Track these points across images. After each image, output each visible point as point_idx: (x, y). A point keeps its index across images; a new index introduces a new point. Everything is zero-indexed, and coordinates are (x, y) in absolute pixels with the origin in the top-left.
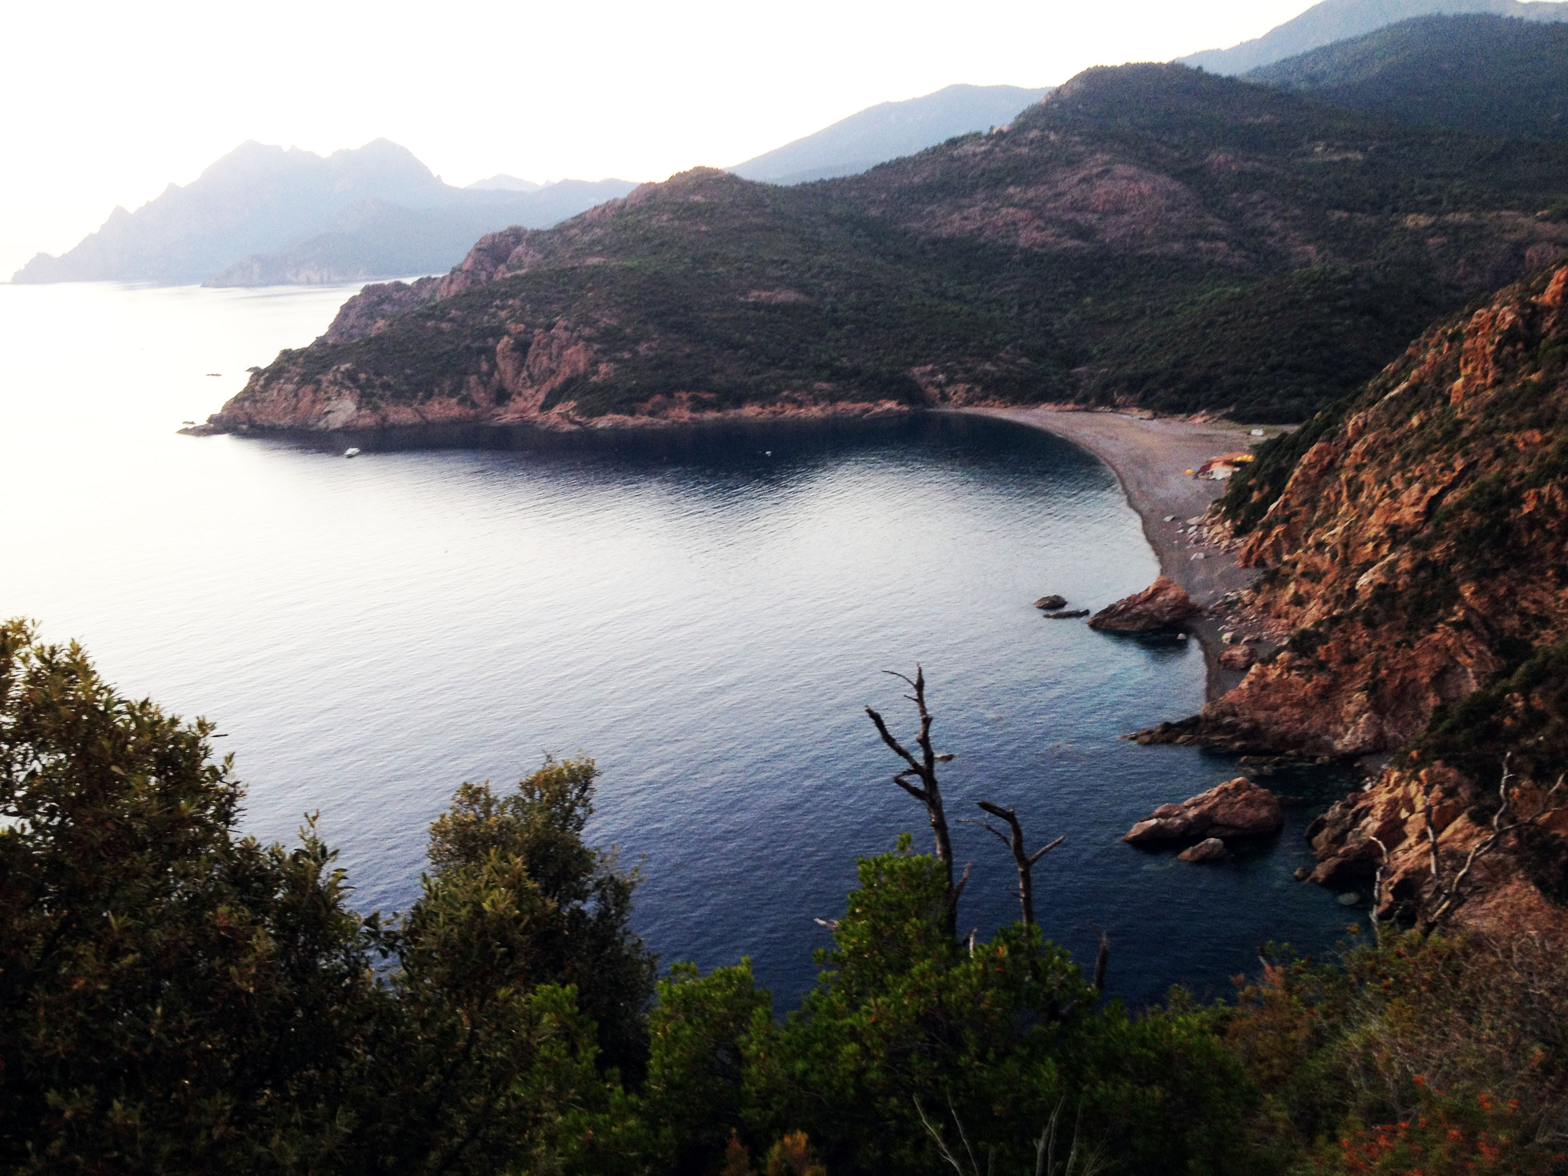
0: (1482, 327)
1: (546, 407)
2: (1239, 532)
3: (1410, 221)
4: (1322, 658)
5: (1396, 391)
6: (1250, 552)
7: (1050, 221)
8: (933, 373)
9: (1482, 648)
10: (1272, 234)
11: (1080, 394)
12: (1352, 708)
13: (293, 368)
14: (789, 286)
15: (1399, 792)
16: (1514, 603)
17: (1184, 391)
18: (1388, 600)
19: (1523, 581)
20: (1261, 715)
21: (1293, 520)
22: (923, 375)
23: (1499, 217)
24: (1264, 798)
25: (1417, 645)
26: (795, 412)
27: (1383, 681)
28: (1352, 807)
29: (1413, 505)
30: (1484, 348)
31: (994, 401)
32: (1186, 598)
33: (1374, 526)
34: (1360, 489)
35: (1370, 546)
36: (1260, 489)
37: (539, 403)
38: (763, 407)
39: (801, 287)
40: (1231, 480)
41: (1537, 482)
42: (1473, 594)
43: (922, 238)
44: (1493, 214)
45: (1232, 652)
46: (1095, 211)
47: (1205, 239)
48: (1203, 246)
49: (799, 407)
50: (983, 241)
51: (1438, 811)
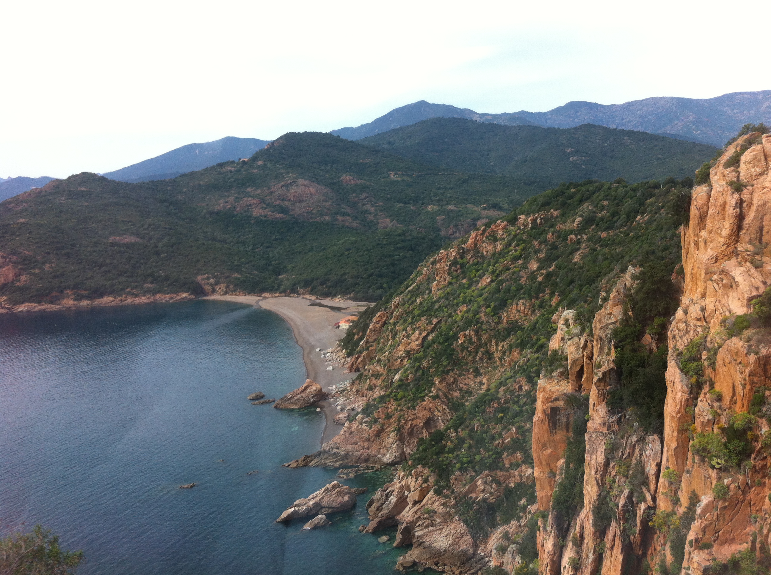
0: (443, 258)
2: (349, 355)
3: (430, 208)
4: (376, 417)
5: (411, 287)
6: (352, 365)
7: (268, 205)
8: (208, 278)
9: (445, 407)
10: (370, 213)
11: (282, 288)
12: (390, 440)
14: (132, 234)
15: (403, 483)
16: (457, 386)
17: (330, 287)
18: (404, 387)
19: (460, 375)
20: (350, 447)
21: (370, 348)
22: (203, 279)
23: (466, 208)
24: (346, 491)
25: (417, 408)
26: (132, 300)
27: (403, 426)
28: (385, 491)
29: (416, 340)
30: (444, 267)
31: (240, 292)
32: (321, 390)
33: (400, 351)
34: (396, 334)
35: (399, 360)
36: (358, 335)
38: (115, 297)
39: (138, 235)
40: (348, 329)
41: (464, 329)
42: (439, 382)
43: (205, 211)
44: (464, 206)
45: (340, 416)
46: (289, 200)
47: (340, 215)
48: (340, 218)
49: (135, 297)
50: (235, 213)
51: (421, 490)
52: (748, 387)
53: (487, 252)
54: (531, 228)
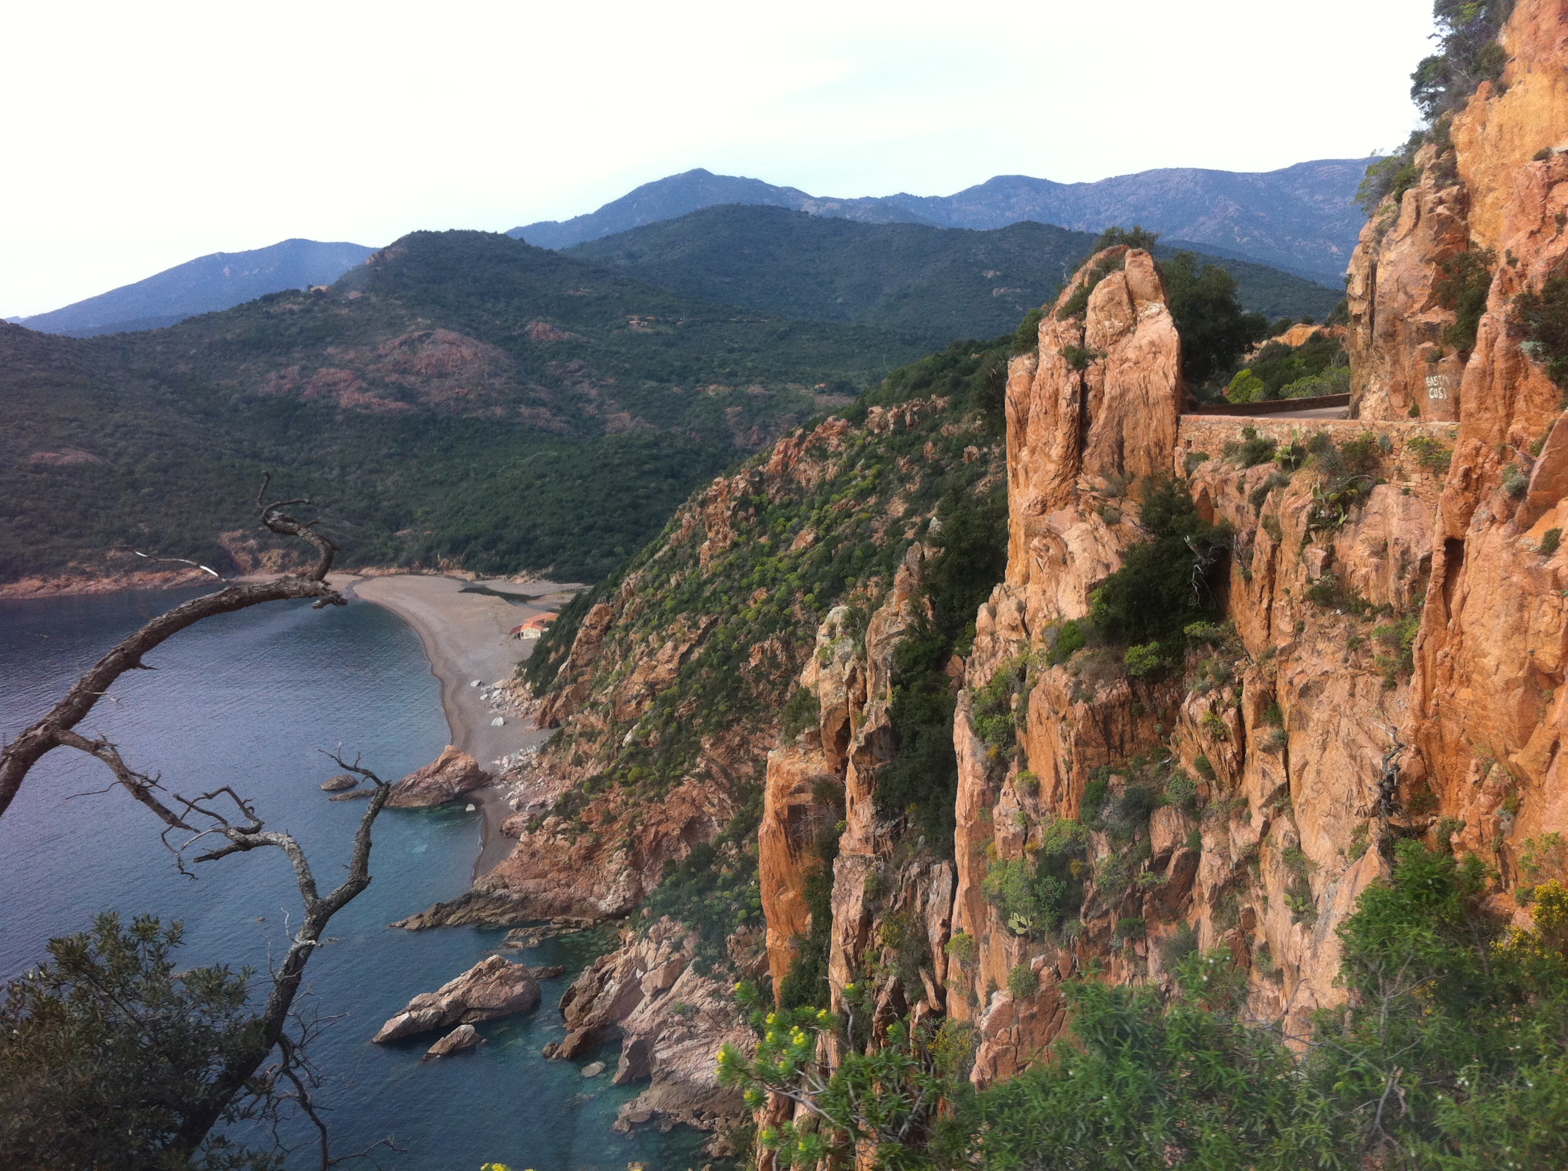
0: (721, 493)
2: (538, 693)
3: (711, 390)
4: (584, 819)
5: (660, 554)
6: (544, 714)
7: (373, 384)
8: (244, 538)
9: (723, 796)
10: (589, 401)
12: (614, 867)
14: (80, 445)
15: (633, 952)
16: (748, 751)
17: (505, 553)
18: (640, 757)
19: (753, 731)
20: (531, 884)
21: (580, 679)
22: (234, 539)
23: (785, 389)
24: (518, 974)
25: (666, 799)
26: (81, 585)
27: (639, 837)
28: (598, 970)
29: (668, 662)
30: (723, 513)
33: (636, 684)
34: (629, 648)
35: (634, 703)
36: (557, 651)
38: (45, 580)
39: (89, 446)
40: (539, 640)
41: (761, 637)
42: (712, 745)
43: (237, 396)
44: (780, 386)
45: (513, 820)
46: (418, 373)
47: (526, 404)
48: (523, 409)
49: (89, 579)
50: (302, 400)
51: (668, 966)
52: (1076, 767)
53: (809, 480)
54: (894, 433)
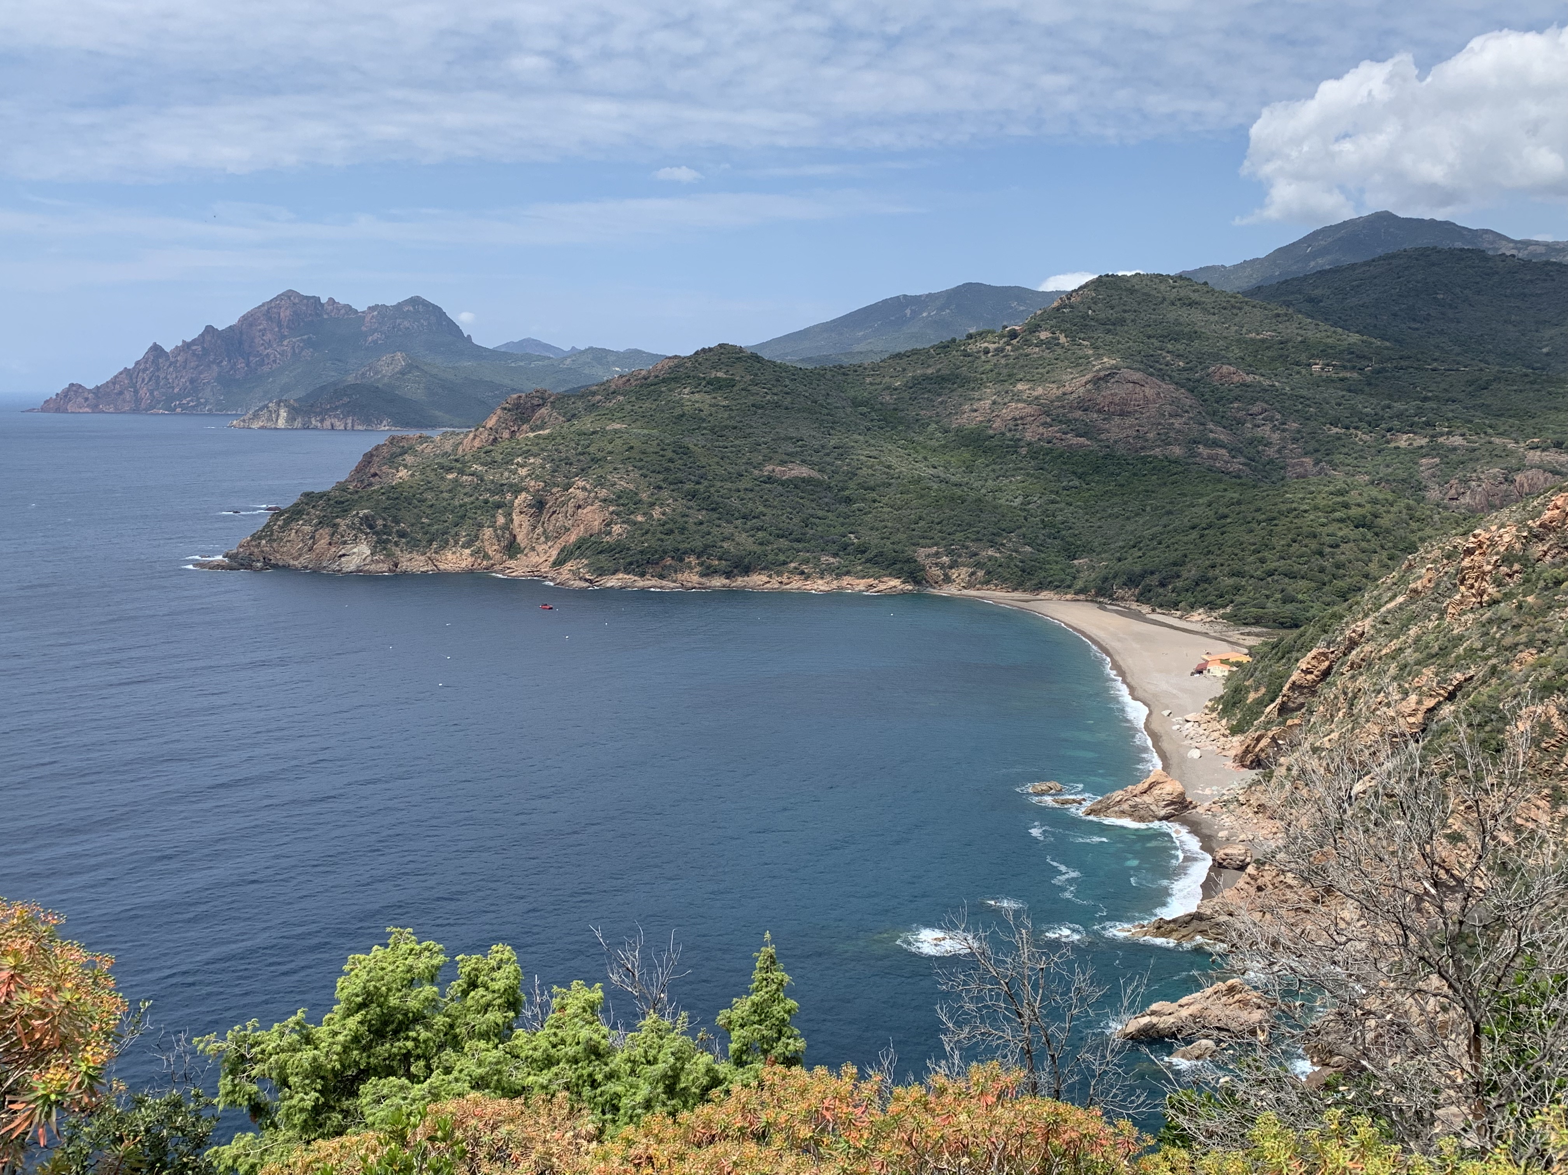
0: (1480, 546)
1: (559, 563)
2: (1235, 730)
3: (1404, 441)
5: (1392, 605)
6: (1247, 751)
7: (1057, 420)
8: (938, 554)
10: (1269, 444)
11: (1079, 584)
13: (313, 511)
17: (1181, 590)
21: (1289, 722)
22: (928, 556)
23: (1491, 443)
24: (1258, 1001)
29: (1410, 715)
30: (1482, 566)
31: (996, 586)
32: (1182, 794)
33: (1370, 734)
34: (1357, 697)
36: (1257, 690)
37: (552, 559)
39: (813, 464)
44: (1484, 439)
45: (1228, 851)
46: (1099, 411)
47: (1205, 445)
48: (1202, 449)
50: (991, 432)
